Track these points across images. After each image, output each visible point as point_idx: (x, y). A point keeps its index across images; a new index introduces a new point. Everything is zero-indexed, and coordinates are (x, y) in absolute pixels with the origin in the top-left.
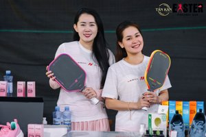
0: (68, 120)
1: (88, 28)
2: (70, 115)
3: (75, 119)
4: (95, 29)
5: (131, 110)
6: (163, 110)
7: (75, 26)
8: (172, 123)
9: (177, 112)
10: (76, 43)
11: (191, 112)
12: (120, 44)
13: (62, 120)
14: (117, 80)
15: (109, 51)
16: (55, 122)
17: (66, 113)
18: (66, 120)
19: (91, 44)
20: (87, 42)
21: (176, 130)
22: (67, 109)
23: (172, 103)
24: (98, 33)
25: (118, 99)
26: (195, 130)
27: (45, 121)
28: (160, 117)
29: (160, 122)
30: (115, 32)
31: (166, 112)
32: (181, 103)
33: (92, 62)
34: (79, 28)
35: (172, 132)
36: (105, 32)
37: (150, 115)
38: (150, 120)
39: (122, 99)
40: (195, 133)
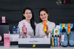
6: (58, 27)
8: (62, 32)
21: (64, 35)
26: (71, 34)
28: (57, 30)
29: (57, 32)
32: (64, 24)
35: (62, 35)
40: (72, 35)
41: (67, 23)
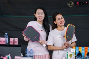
0: (32, 54)
1: (40, 15)
2: (33, 52)
3: (35, 54)
4: (43, 16)
5: (59, 50)
6: (73, 51)
7: (35, 14)
8: (77, 57)
9: (79, 51)
10: (35, 21)
11: (86, 51)
12: (54, 22)
13: (29, 54)
14: (53, 37)
15: (50, 25)
16: (26, 55)
17: (31, 52)
18: (31, 54)
19: (42, 22)
20: (40, 21)
22: (31, 50)
23: (77, 48)
24: (45, 17)
25: (54, 45)
27: (22, 55)
28: (72, 53)
29: (72, 56)
30: (52, 17)
31: (74, 51)
32: (81, 48)
33: (42, 30)
34: (37, 15)
36: (48, 17)
37: (68, 53)
38: (67, 55)
39: (55, 45)
41: (84, 47)
